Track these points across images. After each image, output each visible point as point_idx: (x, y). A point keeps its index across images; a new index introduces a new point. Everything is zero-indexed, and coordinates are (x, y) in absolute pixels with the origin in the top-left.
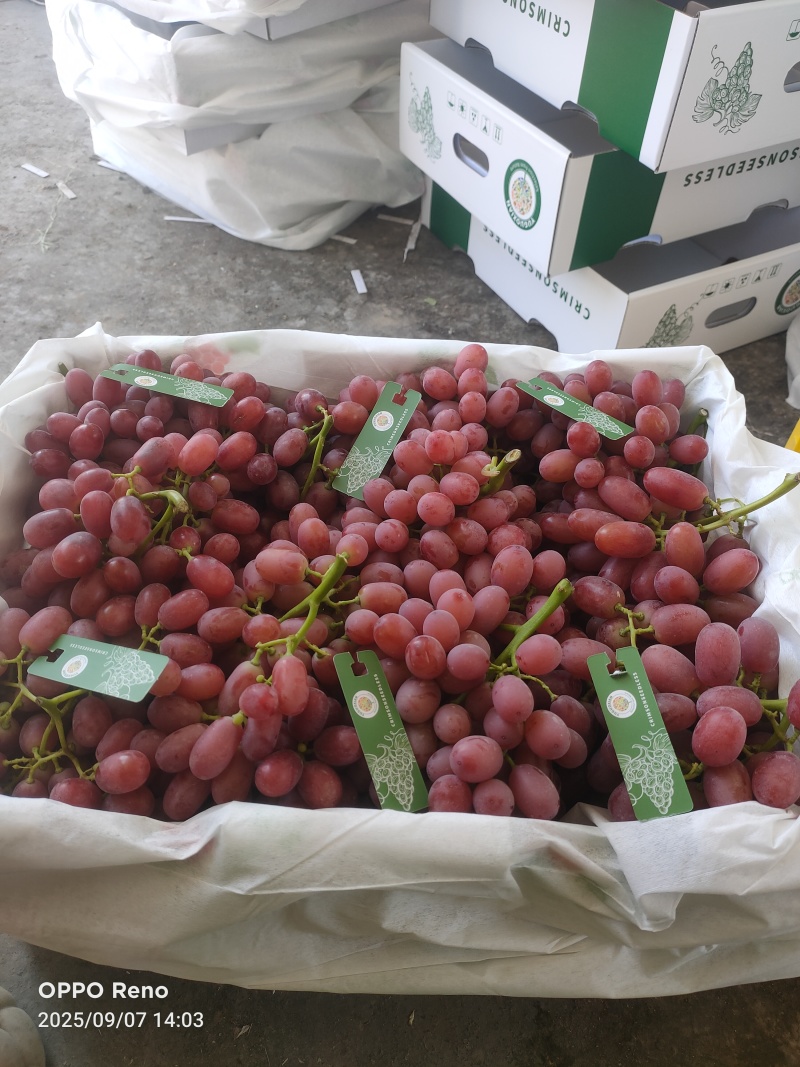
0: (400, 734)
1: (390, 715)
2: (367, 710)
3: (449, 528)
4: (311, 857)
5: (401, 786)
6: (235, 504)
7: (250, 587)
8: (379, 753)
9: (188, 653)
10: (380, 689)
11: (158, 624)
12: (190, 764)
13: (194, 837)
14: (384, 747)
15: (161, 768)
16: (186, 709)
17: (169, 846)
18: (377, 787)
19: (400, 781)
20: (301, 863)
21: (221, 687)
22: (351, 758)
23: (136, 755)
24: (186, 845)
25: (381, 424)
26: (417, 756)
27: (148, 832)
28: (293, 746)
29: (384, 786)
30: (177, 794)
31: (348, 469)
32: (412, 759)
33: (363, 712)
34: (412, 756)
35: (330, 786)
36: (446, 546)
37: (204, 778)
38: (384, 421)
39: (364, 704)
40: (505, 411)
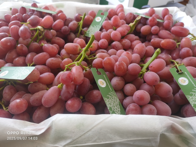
0: (113, 93)
1: (110, 87)
2: (102, 85)
3: (120, 41)
4: (88, 132)
5: (116, 109)
6: (58, 38)
7: (63, 55)
8: (108, 98)
9: (43, 70)
10: (106, 79)
11: (33, 63)
12: (42, 102)
13: (43, 127)
14: (109, 96)
15: (32, 104)
16: (41, 86)
17: (34, 130)
18: (109, 108)
19: (115, 107)
20: (84, 134)
21: (53, 80)
22: (99, 99)
23: (23, 99)
24: (40, 130)
25: (98, 20)
26: (120, 100)
27: (26, 126)
28: (78, 96)
29: (111, 108)
30: (37, 114)
31: (89, 31)
32: (118, 101)
33: (101, 85)
34: (118, 100)
35: (92, 108)
36: (120, 45)
37: (47, 106)
38: (98, 19)
39: (101, 83)
40: (130, 18)
